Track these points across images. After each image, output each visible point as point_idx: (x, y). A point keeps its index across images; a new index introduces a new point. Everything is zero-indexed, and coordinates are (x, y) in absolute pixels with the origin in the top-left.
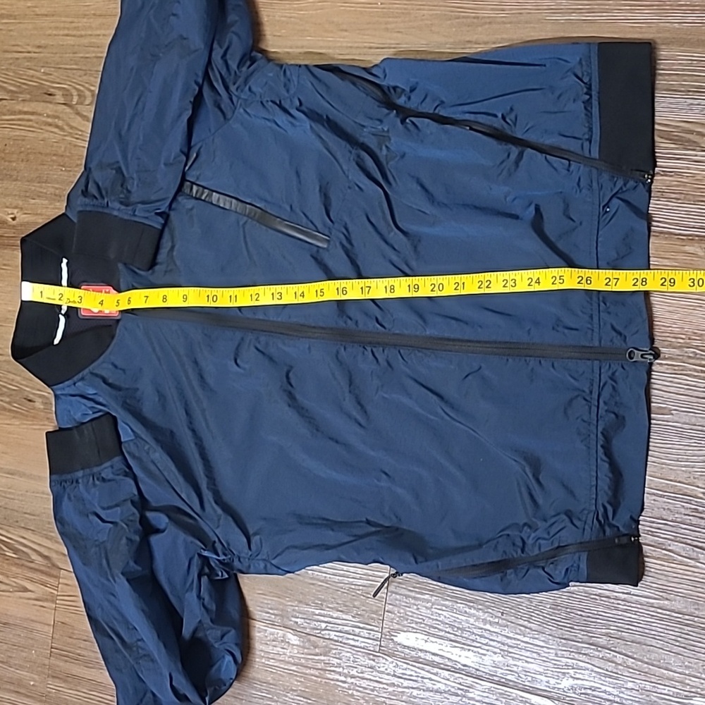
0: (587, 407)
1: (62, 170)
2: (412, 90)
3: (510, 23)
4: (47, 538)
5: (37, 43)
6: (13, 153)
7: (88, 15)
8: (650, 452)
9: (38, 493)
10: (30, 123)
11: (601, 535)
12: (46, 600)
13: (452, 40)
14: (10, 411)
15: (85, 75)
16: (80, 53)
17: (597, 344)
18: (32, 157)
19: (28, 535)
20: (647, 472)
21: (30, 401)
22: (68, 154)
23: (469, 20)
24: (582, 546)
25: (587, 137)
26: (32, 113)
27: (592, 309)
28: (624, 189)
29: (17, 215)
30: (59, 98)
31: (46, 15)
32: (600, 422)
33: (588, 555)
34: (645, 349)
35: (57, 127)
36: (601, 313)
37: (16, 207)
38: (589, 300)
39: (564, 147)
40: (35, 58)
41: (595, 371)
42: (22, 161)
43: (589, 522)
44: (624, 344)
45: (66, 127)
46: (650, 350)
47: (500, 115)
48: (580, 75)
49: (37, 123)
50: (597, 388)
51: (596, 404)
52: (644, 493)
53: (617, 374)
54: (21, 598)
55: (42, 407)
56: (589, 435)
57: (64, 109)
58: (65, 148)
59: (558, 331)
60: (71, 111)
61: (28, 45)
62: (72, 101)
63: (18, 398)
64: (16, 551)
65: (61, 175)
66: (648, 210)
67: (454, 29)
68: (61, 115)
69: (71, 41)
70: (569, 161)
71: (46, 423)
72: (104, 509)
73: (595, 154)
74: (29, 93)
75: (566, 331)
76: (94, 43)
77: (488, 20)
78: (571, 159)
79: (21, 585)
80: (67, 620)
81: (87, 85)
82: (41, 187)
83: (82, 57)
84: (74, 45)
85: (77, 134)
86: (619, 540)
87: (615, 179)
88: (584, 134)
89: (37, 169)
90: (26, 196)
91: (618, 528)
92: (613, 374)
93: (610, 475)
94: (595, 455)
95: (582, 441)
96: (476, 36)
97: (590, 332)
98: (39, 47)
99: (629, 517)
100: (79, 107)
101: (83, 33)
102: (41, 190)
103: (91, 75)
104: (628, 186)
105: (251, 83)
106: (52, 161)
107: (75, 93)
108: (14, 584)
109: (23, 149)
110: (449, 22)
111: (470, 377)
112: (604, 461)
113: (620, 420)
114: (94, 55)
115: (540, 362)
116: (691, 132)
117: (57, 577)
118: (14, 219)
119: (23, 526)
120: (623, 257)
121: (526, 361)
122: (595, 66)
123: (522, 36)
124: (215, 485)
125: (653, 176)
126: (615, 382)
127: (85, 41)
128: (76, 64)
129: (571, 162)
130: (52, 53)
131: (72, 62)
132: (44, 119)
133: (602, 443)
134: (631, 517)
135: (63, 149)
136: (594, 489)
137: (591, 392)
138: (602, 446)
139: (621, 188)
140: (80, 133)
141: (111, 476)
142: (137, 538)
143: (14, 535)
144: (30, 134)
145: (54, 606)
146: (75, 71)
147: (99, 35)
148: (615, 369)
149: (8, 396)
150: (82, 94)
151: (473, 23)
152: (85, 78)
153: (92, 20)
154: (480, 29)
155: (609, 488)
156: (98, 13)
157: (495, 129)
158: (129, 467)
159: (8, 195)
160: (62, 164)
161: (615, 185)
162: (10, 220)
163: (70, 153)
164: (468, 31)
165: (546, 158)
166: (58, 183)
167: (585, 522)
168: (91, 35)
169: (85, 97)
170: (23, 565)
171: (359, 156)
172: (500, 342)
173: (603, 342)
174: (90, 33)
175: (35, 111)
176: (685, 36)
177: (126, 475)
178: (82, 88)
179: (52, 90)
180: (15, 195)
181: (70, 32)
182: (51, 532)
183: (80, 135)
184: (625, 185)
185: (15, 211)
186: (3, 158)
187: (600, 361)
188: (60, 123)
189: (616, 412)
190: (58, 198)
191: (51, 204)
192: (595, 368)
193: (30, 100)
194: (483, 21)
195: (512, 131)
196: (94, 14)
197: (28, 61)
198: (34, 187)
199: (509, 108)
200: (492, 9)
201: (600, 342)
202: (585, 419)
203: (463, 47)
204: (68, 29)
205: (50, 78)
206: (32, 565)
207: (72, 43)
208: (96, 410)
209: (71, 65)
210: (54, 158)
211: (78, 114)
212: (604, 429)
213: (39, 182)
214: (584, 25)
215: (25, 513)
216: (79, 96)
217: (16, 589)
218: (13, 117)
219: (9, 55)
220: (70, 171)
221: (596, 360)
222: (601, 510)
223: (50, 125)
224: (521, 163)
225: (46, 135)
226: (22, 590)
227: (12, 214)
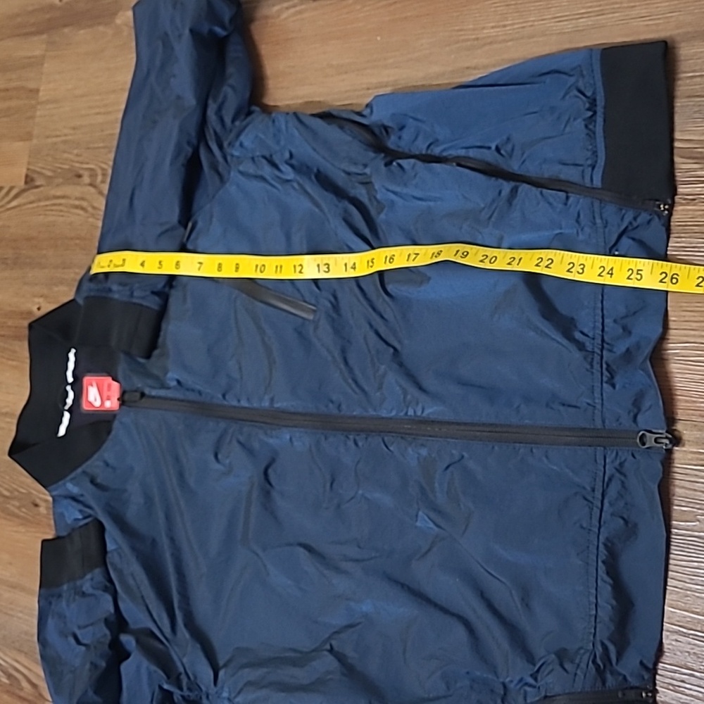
0: (587, 509)
2: (402, 128)
3: (511, 40)
5: (73, 125)
6: (44, 240)
8: (670, 573)
10: (61, 208)
11: (599, 684)
14: (18, 517)
17: (599, 424)
18: (59, 243)
20: (666, 601)
21: (36, 505)
23: (469, 43)
24: (572, 697)
25: (589, 162)
26: (63, 197)
27: (593, 379)
28: (635, 224)
29: (42, 305)
30: (86, 179)
31: (82, 96)
32: (602, 530)
34: (660, 431)
35: (82, 209)
36: (604, 385)
37: (41, 296)
38: (588, 367)
39: (562, 177)
40: (69, 141)
41: (598, 461)
42: (52, 248)
43: (583, 665)
44: (633, 425)
45: (89, 208)
46: (667, 432)
47: (493, 147)
48: (583, 89)
49: (66, 207)
50: (601, 484)
51: (600, 505)
52: (662, 630)
53: (626, 464)
55: (45, 512)
56: (588, 547)
57: (89, 190)
59: (552, 408)
60: (95, 191)
61: (66, 128)
62: (96, 180)
63: (26, 502)
64: (10, 676)
66: (667, 250)
67: (453, 56)
68: (87, 197)
69: (100, 119)
70: (567, 192)
72: (79, 627)
73: (597, 182)
74: (62, 177)
75: (562, 408)
78: (568, 189)
82: (64, 273)
84: (102, 123)
85: (96, 214)
86: (624, 695)
87: (624, 211)
88: (587, 159)
89: (62, 255)
90: (51, 284)
91: (625, 678)
92: (621, 464)
93: (614, 603)
94: (595, 575)
95: (578, 554)
97: (591, 409)
98: (74, 129)
99: (638, 662)
102: (64, 276)
104: (639, 220)
105: (242, 138)
106: (76, 244)
107: (99, 172)
110: (447, 48)
111: (451, 468)
112: (605, 582)
113: (630, 529)
115: (532, 451)
118: (39, 309)
119: (18, 647)
120: (635, 313)
121: (514, 448)
122: (598, 76)
124: (188, 604)
126: (625, 476)
128: (102, 143)
129: (570, 194)
130: (84, 134)
131: (100, 140)
132: (72, 202)
133: (603, 557)
134: (641, 663)
135: (85, 231)
136: (593, 619)
137: (593, 490)
138: (604, 562)
139: (631, 223)
141: (90, 591)
142: (104, 664)
144: (61, 219)
146: (101, 150)
148: (623, 459)
149: (19, 500)
150: (105, 172)
155: (611, 620)
157: (489, 164)
158: (111, 581)
159: (36, 284)
161: (622, 218)
162: (36, 310)
165: (541, 193)
167: (578, 665)
170: (13, 693)
171: (346, 211)
172: (484, 424)
173: (607, 421)
175: (65, 194)
177: (106, 590)
178: (105, 167)
179: (81, 171)
180: (42, 284)
181: (101, 110)
184: (635, 219)
185: (41, 300)
186: (36, 246)
187: (605, 448)
188: (85, 204)
189: (625, 517)
192: (598, 457)
193: (63, 184)
195: (506, 165)
197: (64, 145)
198: (59, 274)
199: (505, 138)
201: (604, 422)
202: (585, 525)
204: (98, 107)
205: (80, 159)
207: (101, 121)
208: (86, 515)
210: (78, 241)
211: (101, 193)
212: (607, 539)
213: (63, 269)
216: (103, 174)
218: (48, 203)
219: (50, 140)
221: (599, 446)
222: (599, 649)
224: (515, 202)
225: (73, 218)
227: (39, 303)
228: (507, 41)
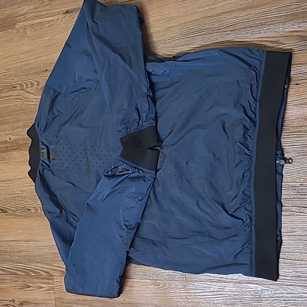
1: (25, 115)
4: (46, 264)
5: (6, 68)
6: (5, 114)
7: (23, 53)
9: (39, 247)
10: (9, 100)
12: (50, 290)
13: (163, 28)
14: (22, 216)
15: (27, 76)
16: (23, 68)
18: (12, 113)
19: (38, 265)
21: (29, 210)
22: (26, 109)
23: (168, 19)
26: (9, 96)
29: (11, 137)
30: (19, 88)
31: (8, 57)
35: (20, 99)
37: (10, 134)
40: (7, 75)
42: (9, 115)
45: (23, 98)
49: (12, 99)
54: (40, 291)
55: (34, 211)
57: (21, 92)
58: (25, 106)
60: (24, 92)
61: (3, 70)
62: (23, 87)
63: (24, 210)
64: (34, 272)
65: (25, 117)
67: (163, 24)
68: (20, 94)
69: (19, 64)
71: (37, 217)
74: (7, 89)
76: (28, 63)
77: (175, 17)
79: (39, 286)
80: (60, 296)
81: (28, 80)
82: (18, 124)
83: (24, 70)
84: (20, 66)
85: (28, 100)
89: (15, 118)
90: (13, 129)
96: (172, 24)
98: (7, 70)
100: (27, 89)
101: (23, 60)
102: (18, 125)
103: (29, 76)
106: (20, 113)
107: (24, 84)
108: (37, 286)
109: (8, 111)
110: (160, 22)
114: (28, 68)
116: (262, 41)
117: (53, 279)
118: (10, 139)
119: (35, 261)
123: (189, 20)
127: (24, 63)
128: (23, 73)
130: (13, 71)
131: (21, 73)
132: (14, 97)
135: (23, 107)
140: (29, 99)
143: (33, 266)
144: (10, 104)
145: (54, 291)
146: (22, 76)
147: (29, 60)
149: (21, 210)
150: (27, 84)
151: (169, 20)
152: (27, 77)
153: (25, 55)
154: (172, 21)
156: (27, 51)
159: (6, 130)
160: (24, 113)
162: (9, 140)
163: (27, 108)
164: (168, 23)
166: (24, 121)
168: (26, 60)
169: (28, 85)
170: (38, 278)
174: (25, 60)
175: (10, 95)
176: (252, 5)
178: (26, 82)
179: (15, 85)
180: (9, 130)
181: (18, 61)
182: (47, 261)
183: (29, 100)
185: (10, 136)
186: (2, 116)
188: (21, 97)
190: (25, 127)
191: (23, 130)
193: (8, 91)
194: (173, 18)
196: (26, 52)
197: (4, 76)
198: (16, 125)
200: (176, 13)
203: (167, 30)
204: (17, 60)
205: (14, 81)
206: (42, 277)
207: (19, 65)
209: (21, 74)
210: (21, 111)
211: (27, 92)
213: (17, 122)
214: (212, 10)
215: (36, 256)
216: (26, 85)
217: (37, 288)
218: (3, 99)
220: (28, 115)
223: (17, 99)
225: (16, 103)
226: (40, 288)
227: (9, 137)
228: (182, 17)
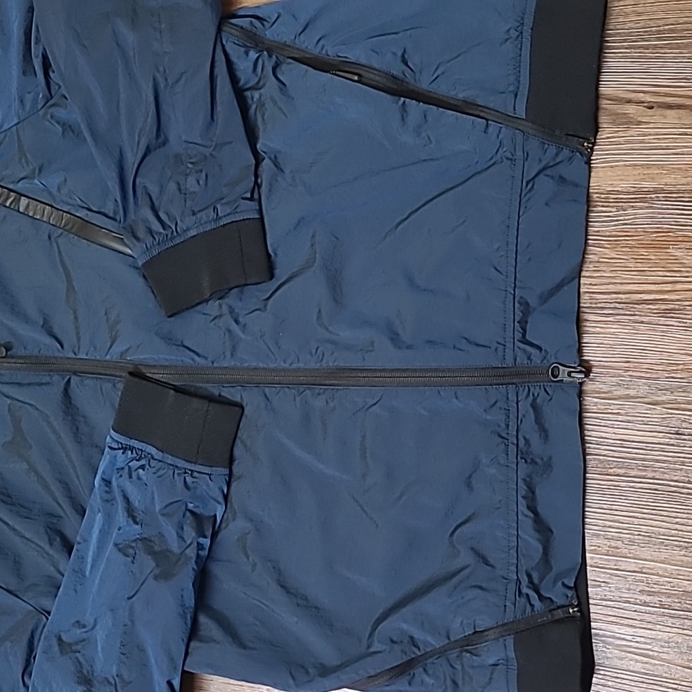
0: (503, 446)
17: (511, 363)
24: (505, 628)
25: (512, 88)
27: (505, 319)
32: (520, 466)
33: (514, 639)
34: (572, 365)
36: (517, 324)
39: (480, 102)
41: (510, 398)
43: (510, 596)
50: (515, 421)
51: (515, 441)
53: (540, 399)
56: (508, 483)
59: (460, 350)
70: (487, 120)
73: (521, 113)
78: (488, 117)
86: (552, 616)
87: (546, 146)
88: (509, 85)
91: (551, 600)
92: (535, 399)
93: (536, 534)
94: (515, 509)
97: (501, 347)
104: (561, 156)
112: (526, 516)
121: (420, 392)
125: (594, 144)
129: (490, 122)
133: (524, 493)
134: (563, 584)
136: (513, 552)
137: (508, 426)
138: (524, 497)
148: (535, 395)
157: (393, 77)
161: (544, 154)
167: (506, 597)
173: (518, 360)
184: (557, 155)
187: (517, 385)
192: (510, 395)
195: (415, 80)
201: (515, 360)
202: (502, 462)
212: (525, 474)
221: (512, 384)
222: (524, 579)
